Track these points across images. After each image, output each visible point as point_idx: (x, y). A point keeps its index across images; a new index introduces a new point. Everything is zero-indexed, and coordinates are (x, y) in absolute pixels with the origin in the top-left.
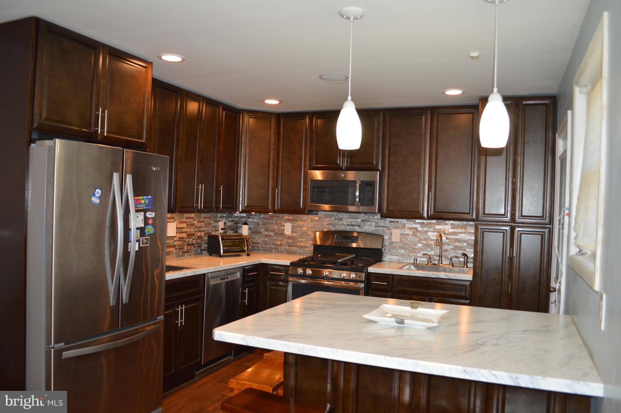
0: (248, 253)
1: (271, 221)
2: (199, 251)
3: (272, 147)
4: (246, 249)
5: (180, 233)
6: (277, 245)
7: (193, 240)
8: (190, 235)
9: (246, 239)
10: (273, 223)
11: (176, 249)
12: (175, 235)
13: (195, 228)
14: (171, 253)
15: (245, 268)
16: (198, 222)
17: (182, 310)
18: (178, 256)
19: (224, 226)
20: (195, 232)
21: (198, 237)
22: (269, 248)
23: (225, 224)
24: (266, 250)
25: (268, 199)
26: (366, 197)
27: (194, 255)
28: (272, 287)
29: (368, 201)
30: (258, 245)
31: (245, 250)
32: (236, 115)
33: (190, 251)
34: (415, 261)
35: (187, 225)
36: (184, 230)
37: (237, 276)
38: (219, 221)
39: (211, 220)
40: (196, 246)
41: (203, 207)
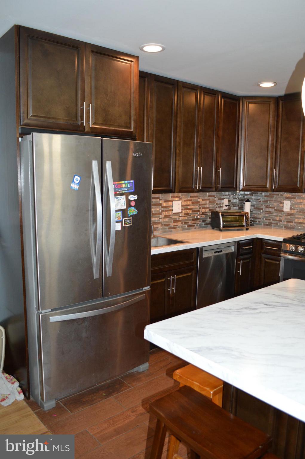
0: (248, 228)
1: (272, 199)
2: (204, 225)
4: (245, 224)
5: (185, 209)
6: (276, 220)
7: (198, 215)
8: (194, 211)
9: (245, 215)
10: (273, 201)
11: (182, 223)
12: (181, 212)
13: (200, 205)
14: (177, 227)
15: (240, 242)
16: (203, 200)
17: (173, 280)
18: (183, 230)
19: (228, 203)
20: (200, 208)
21: (203, 213)
22: (269, 223)
23: (229, 201)
24: (266, 224)
25: (266, 179)
27: (199, 228)
28: (266, 260)
30: (259, 220)
31: (244, 225)
32: (235, 102)
33: (195, 225)
35: (193, 203)
36: (189, 207)
37: (232, 250)
38: (223, 199)
39: (216, 198)
40: (201, 220)
41: (202, 188)
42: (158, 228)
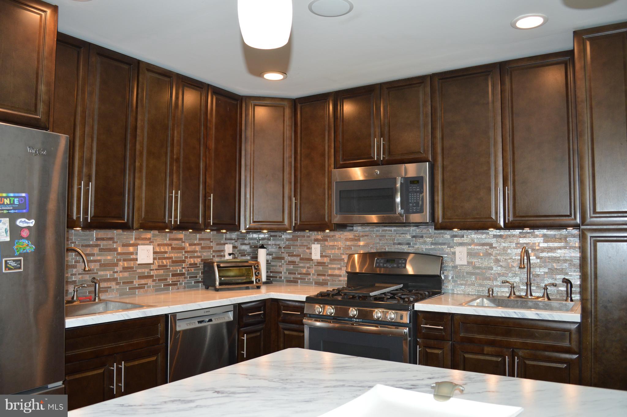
0: (258, 285)
1: (296, 243)
2: (193, 283)
3: (287, 142)
4: (254, 279)
5: (159, 259)
6: (304, 274)
7: (183, 268)
8: (176, 262)
9: (255, 267)
10: (297, 245)
11: (154, 281)
12: (152, 262)
13: (185, 252)
14: (146, 286)
15: (243, 306)
16: (190, 245)
17: (119, 370)
18: (157, 290)
19: (233, 251)
20: (186, 257)
21: (190, 264)
22: (293, 278)
23: (234, 247)
24: (290, 280)
25: (283, 212)
26: (411, 200)
27: (185, 288)
28: (286, 332)
29: (414, 206)
30: (280, 275)
31: (253, 281)
32: (235, 102)
33: (178, 283)
34: (491, 293)
35: (173, 248)
36: (166, 255)
37: (229, 317)
38: (225, 244)
39: (212, 242)
40: (188, 276)
41: (180, 222)
42: (111, 287)
